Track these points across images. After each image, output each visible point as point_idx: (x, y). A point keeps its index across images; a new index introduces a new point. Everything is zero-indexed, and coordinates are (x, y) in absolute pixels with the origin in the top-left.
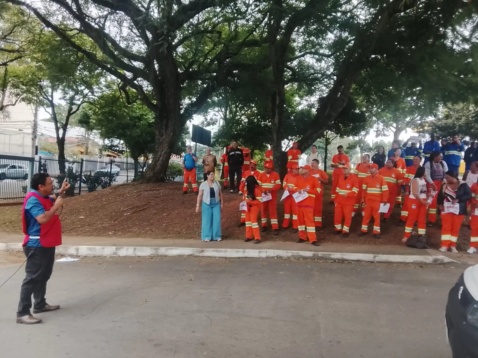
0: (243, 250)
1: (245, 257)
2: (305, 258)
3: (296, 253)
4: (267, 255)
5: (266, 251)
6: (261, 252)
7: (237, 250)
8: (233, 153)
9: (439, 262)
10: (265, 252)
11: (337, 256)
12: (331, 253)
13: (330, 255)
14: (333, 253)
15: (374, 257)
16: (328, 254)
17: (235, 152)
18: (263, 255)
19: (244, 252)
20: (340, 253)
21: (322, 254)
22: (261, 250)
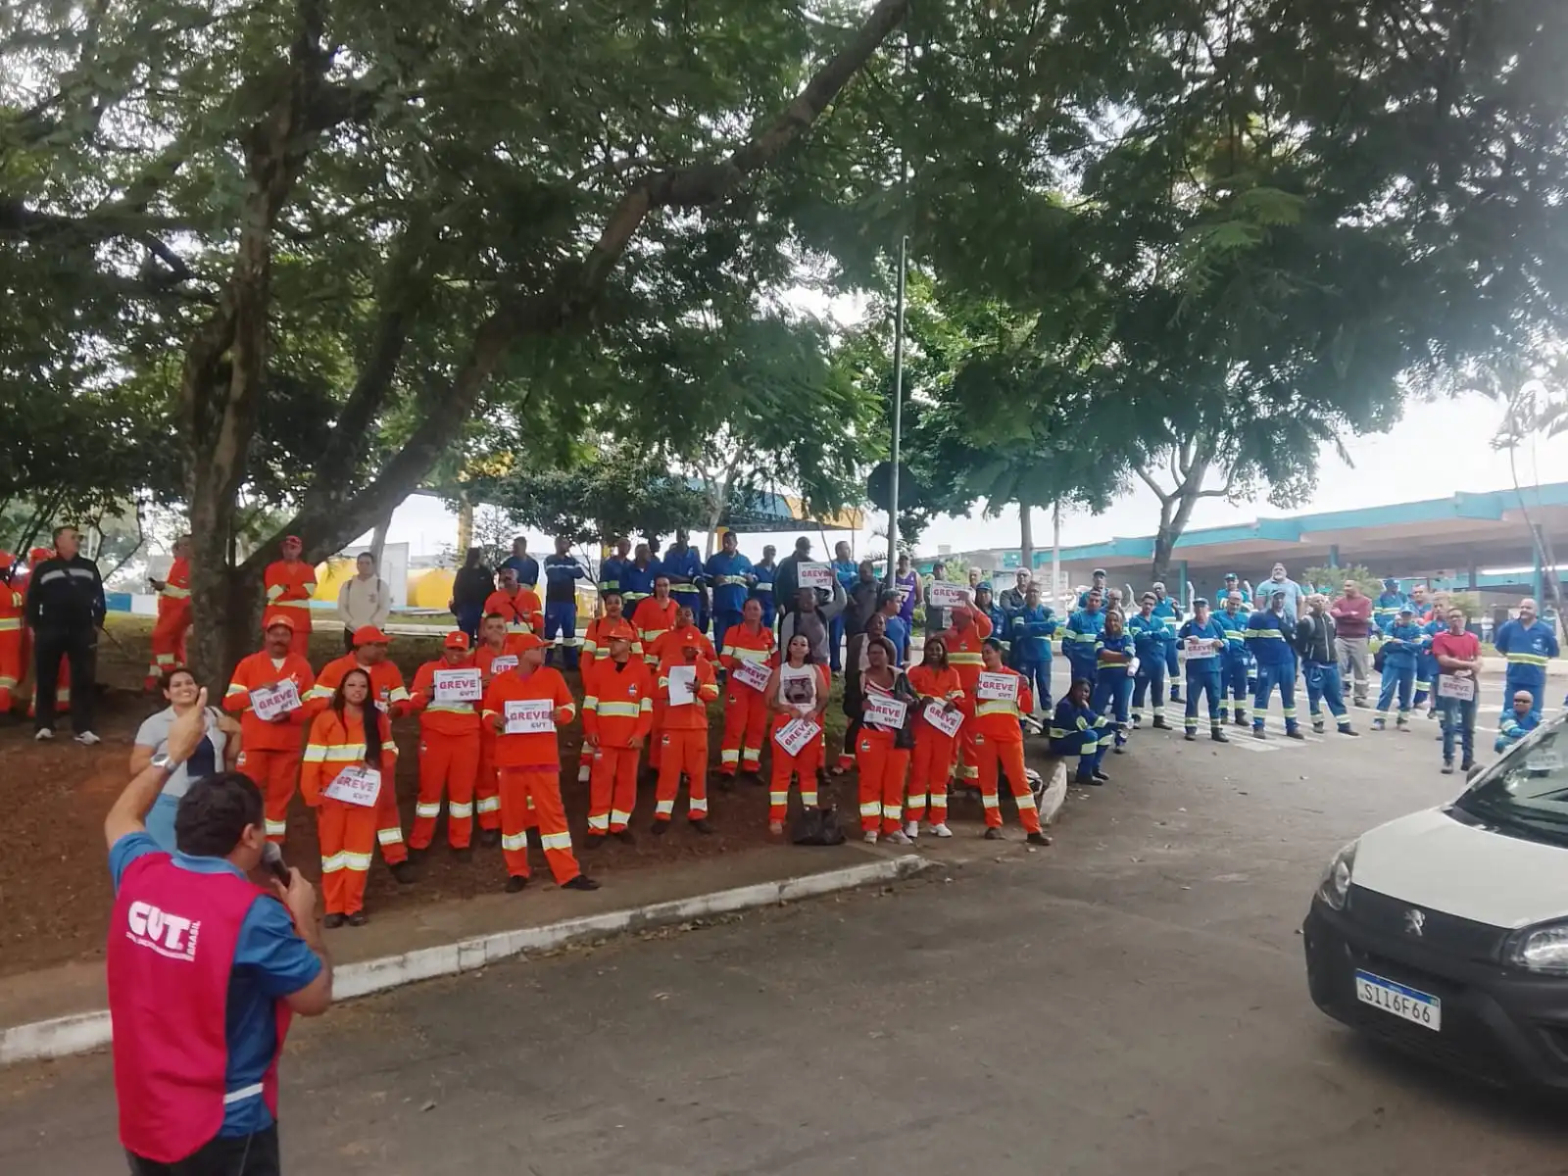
0: (398, 958)
1: (406, 980)
2: (612, 935)
3: (581, 925)
4: (488, 956)
5: (485, 943)
6: (466, 949)
7: (375, 963)
8: (58, 574)
9: (910, 871)
10: (482, 944)
11: (693, 906)
12: (677, 903)
13: (676, 908)
14: (684, 901)
15: (781, 889)
16: (670, 909)
17: (67, 573)
18: (475, 958)
19: (402, 965)
20: (699, 898)
21: (654, 911)
22: (463, 944)
